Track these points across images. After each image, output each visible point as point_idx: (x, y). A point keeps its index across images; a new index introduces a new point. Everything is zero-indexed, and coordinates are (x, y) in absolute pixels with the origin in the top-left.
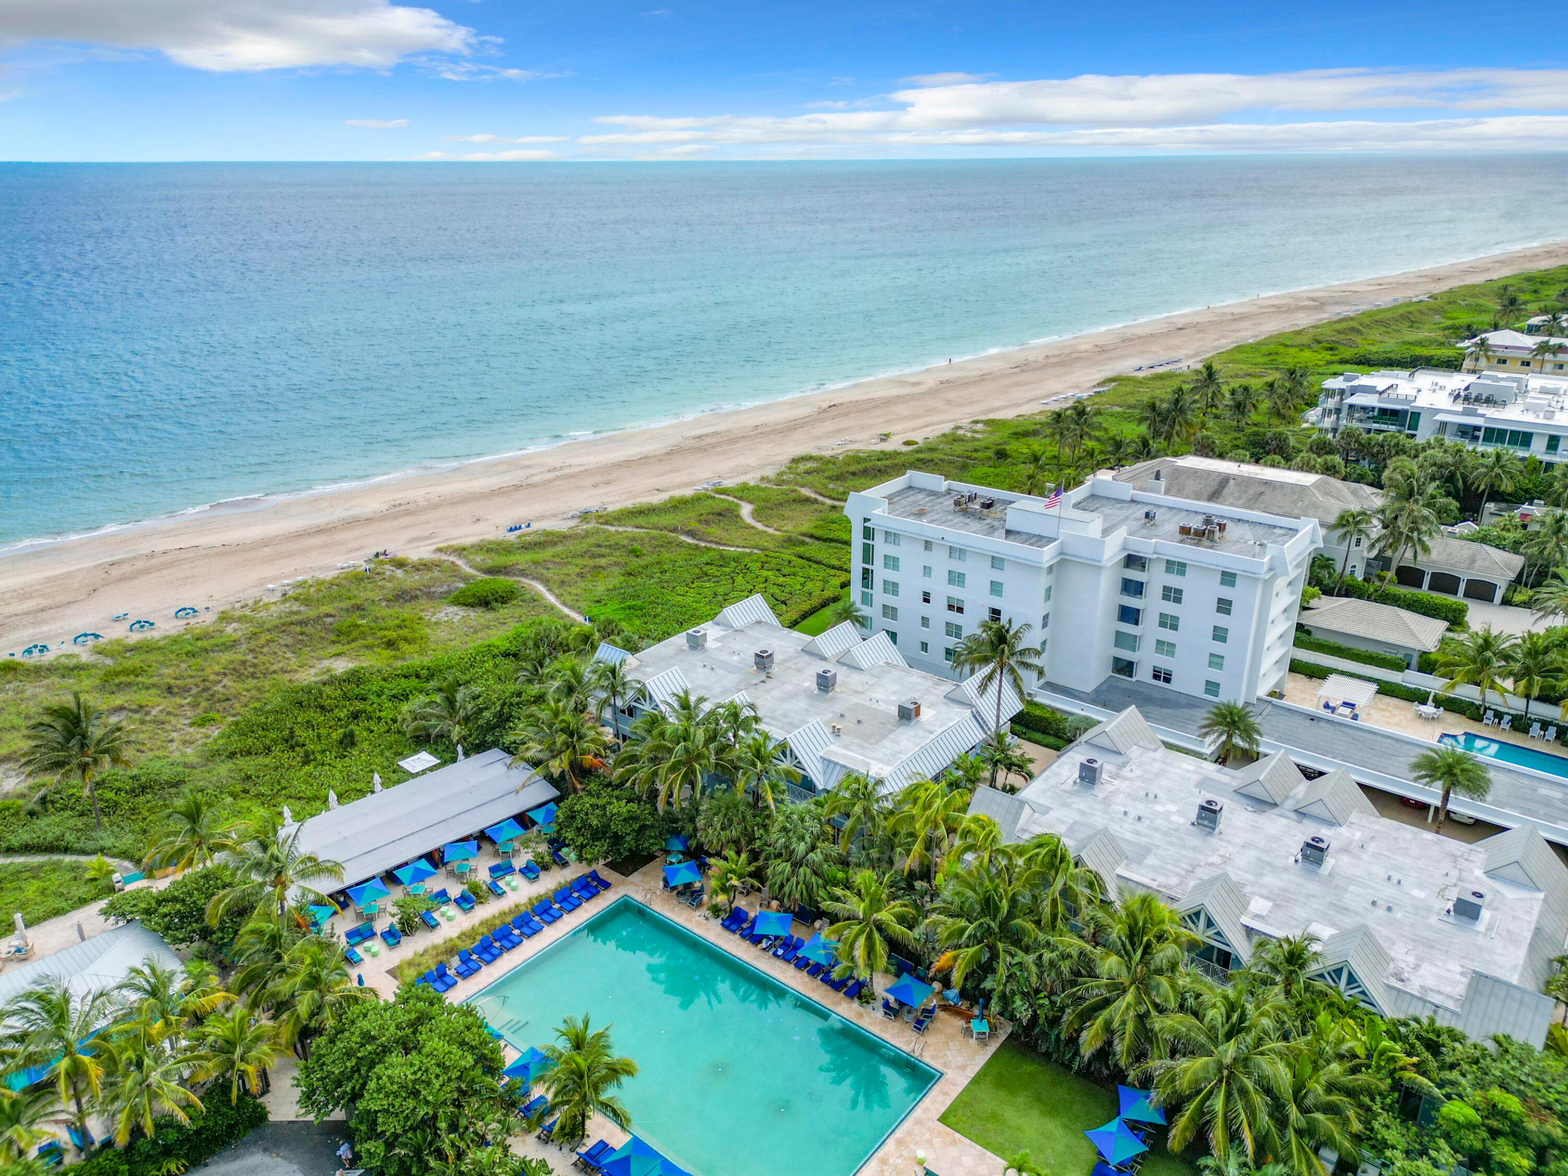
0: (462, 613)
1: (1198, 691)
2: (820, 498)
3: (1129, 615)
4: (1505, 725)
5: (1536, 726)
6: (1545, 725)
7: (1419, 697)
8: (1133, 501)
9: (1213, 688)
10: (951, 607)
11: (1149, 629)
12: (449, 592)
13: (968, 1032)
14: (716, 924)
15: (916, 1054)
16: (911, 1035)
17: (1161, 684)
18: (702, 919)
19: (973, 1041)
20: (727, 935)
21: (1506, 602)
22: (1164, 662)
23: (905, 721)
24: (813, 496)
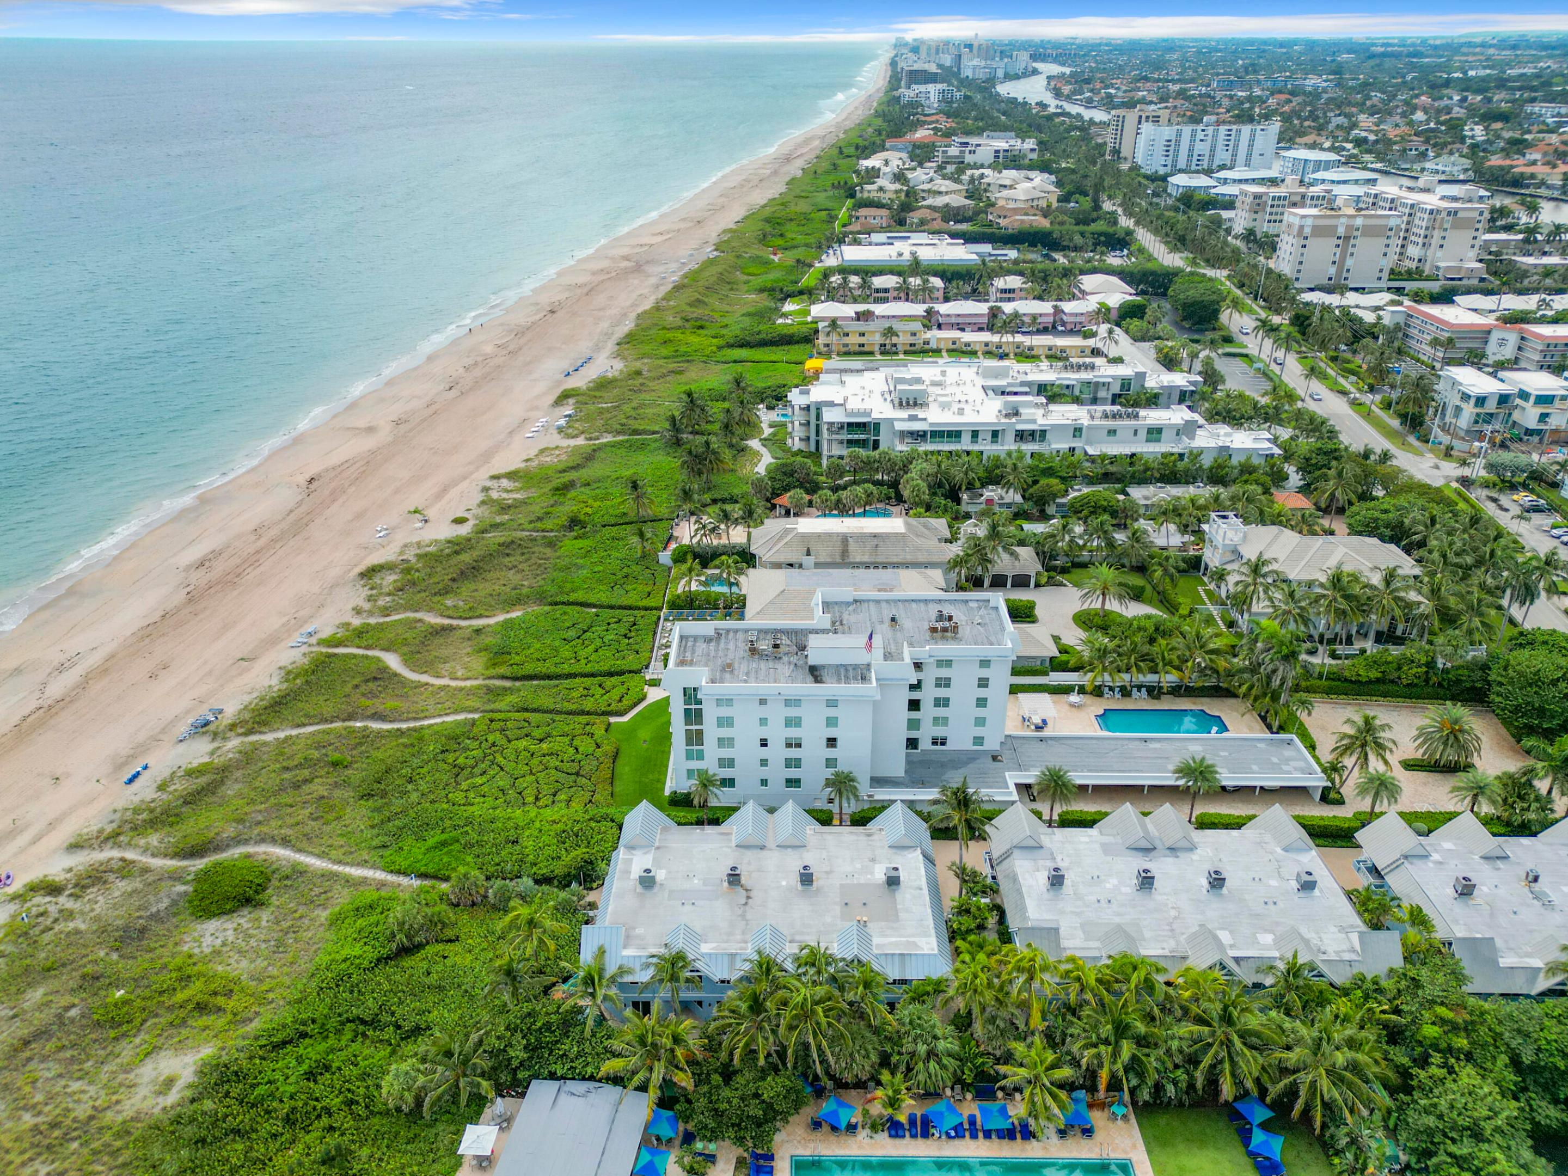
0: (229, 925)
1: (969, 746)
2: (455, 622)
3: (914, 705)
4: (1118, 696)
5: (1135, 690)
6: (1139, 688)
7: (1065, 690)
8: (856, 601)
9: (979, 740)
10: (789, 745)
11: (928, 711)
12: (174, 903)
13: (1114, 1117)
14: (883, 1137)
15: (1105, 1156)
16: (1085, 1142)
17: (939, 747)
18: (867, 1140)
19: (1119, 1122)
20: (898, 1141)
21: (1038, 585)
22: (940, 732)
23: (894, 887)
24: (447, 622)
